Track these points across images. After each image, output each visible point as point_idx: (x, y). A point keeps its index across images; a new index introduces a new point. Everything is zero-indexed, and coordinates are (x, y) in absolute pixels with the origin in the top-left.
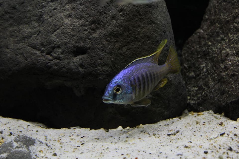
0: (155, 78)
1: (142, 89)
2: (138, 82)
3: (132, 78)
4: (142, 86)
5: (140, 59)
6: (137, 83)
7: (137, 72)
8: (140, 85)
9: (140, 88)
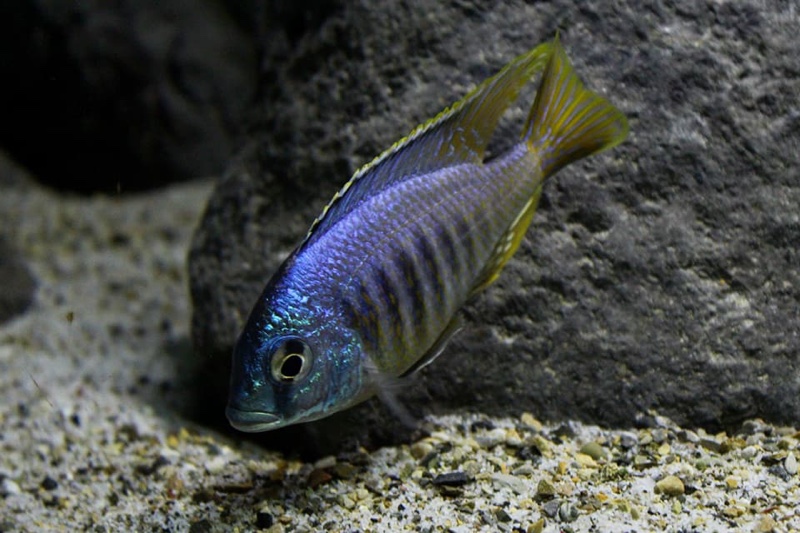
0: (468, 243)
1: (408, 322)
2: (380, 296)
3: (347, 288)
4: (405, 309)
5: (376, 168)
6: (378, 300)
7: (368, 245)
8: (394, 309)
9: (397, 321)
